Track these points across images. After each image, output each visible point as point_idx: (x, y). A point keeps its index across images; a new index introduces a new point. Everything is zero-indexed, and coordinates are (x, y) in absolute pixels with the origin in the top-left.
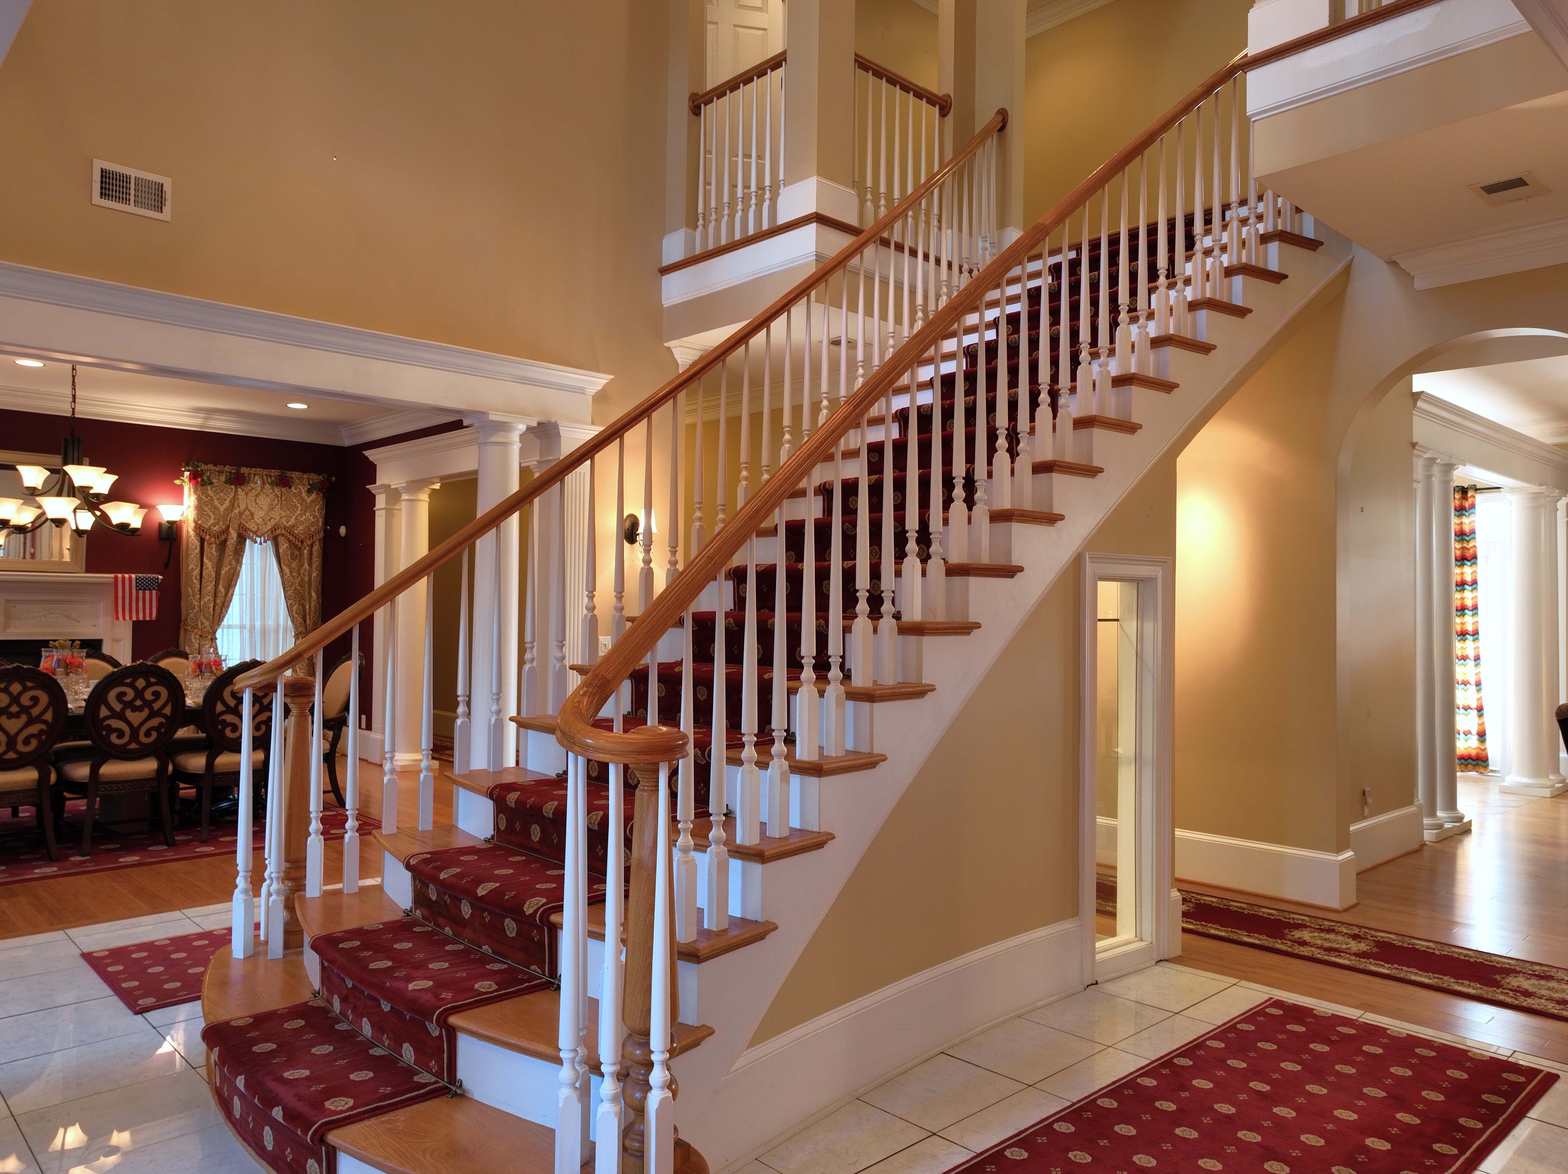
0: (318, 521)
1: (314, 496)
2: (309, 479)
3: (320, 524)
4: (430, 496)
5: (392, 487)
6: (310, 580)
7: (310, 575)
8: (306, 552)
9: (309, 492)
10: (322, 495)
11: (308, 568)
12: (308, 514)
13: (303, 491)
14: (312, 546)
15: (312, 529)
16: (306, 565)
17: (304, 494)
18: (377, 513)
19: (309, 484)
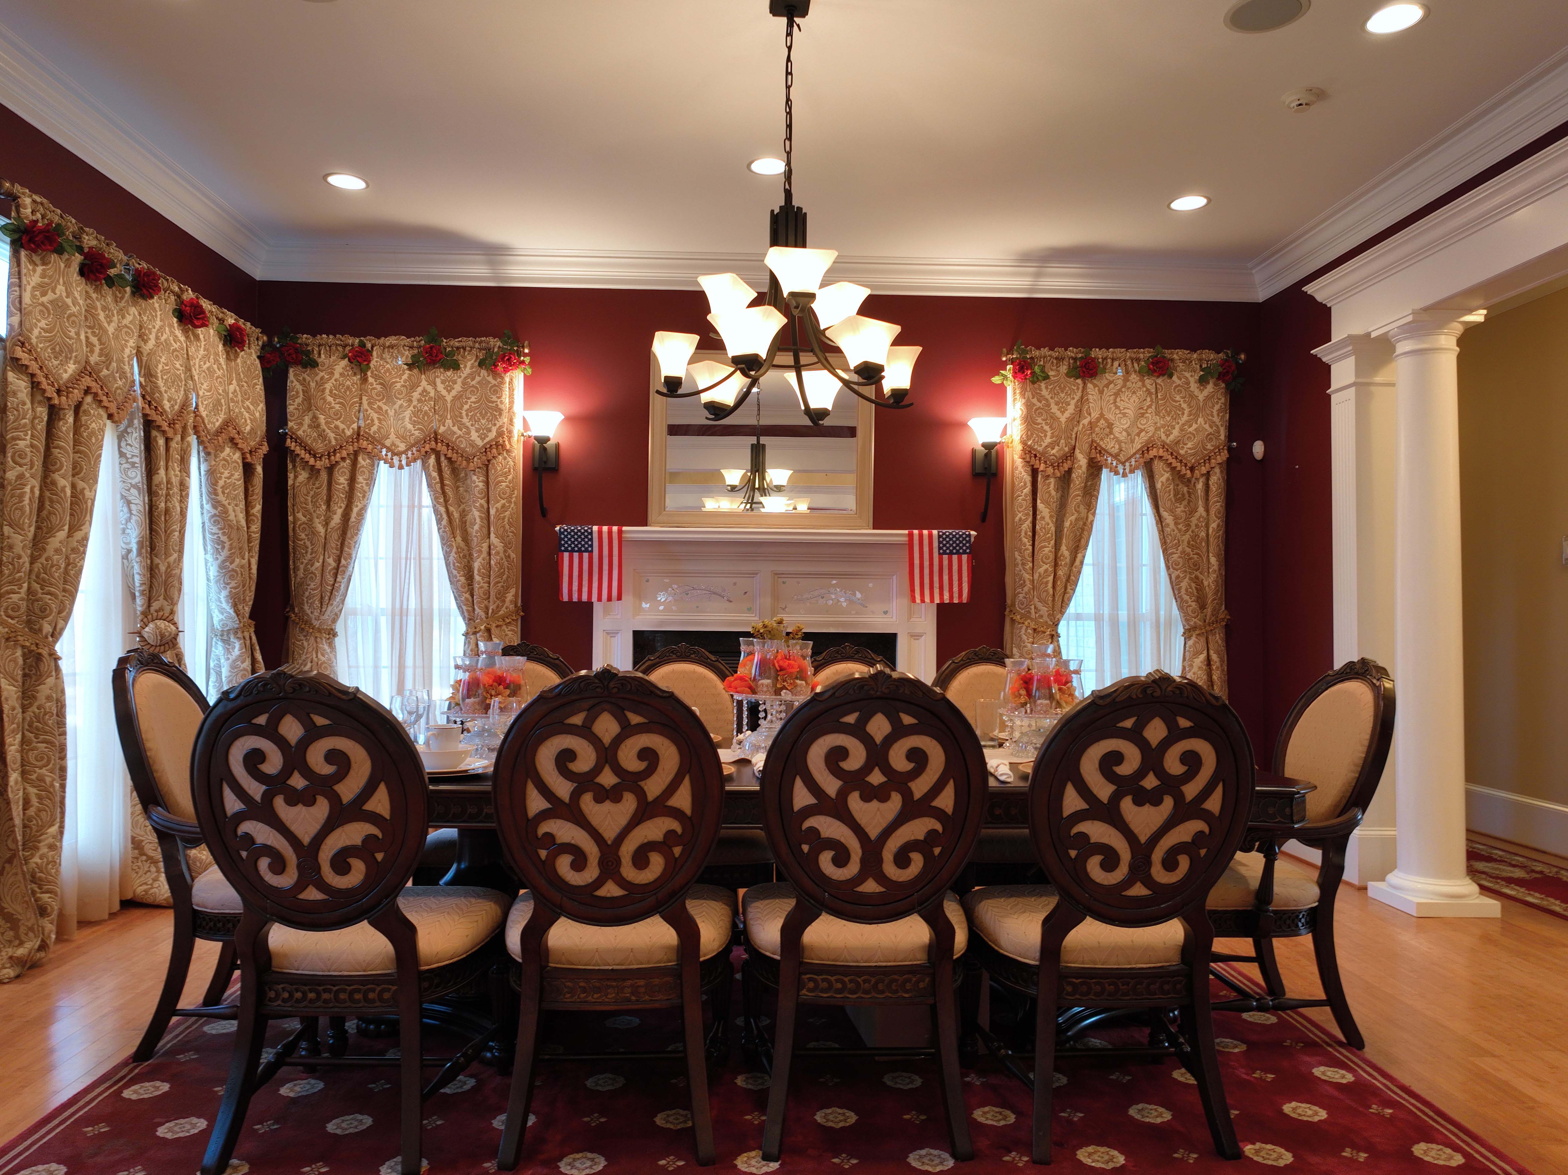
0: (1219, 432)
1: (1210, 388)
2: (1200, 360)
3: (1222, 437)
4: (1460, 342)
5: (1373, 335)
6: (1207, 535)
7: (1207, 527)
8: (1200, 486)
9: (1202, 381)
10: (1223, 385)
11: (1204, 514)
12: (1200, 420)
13: (1192, 380)
14: (1208, 475)
15: (1209, 447)
16: (1201, 510)
17: (1194, 386)
18: (1334, 399)
19: (1202, 370)
